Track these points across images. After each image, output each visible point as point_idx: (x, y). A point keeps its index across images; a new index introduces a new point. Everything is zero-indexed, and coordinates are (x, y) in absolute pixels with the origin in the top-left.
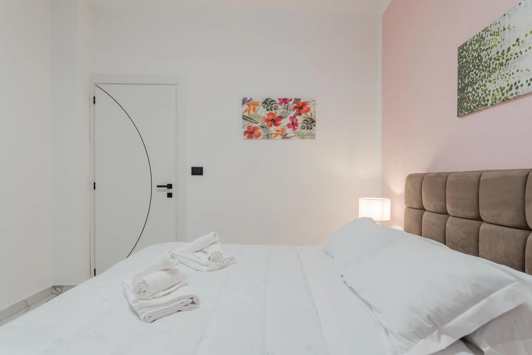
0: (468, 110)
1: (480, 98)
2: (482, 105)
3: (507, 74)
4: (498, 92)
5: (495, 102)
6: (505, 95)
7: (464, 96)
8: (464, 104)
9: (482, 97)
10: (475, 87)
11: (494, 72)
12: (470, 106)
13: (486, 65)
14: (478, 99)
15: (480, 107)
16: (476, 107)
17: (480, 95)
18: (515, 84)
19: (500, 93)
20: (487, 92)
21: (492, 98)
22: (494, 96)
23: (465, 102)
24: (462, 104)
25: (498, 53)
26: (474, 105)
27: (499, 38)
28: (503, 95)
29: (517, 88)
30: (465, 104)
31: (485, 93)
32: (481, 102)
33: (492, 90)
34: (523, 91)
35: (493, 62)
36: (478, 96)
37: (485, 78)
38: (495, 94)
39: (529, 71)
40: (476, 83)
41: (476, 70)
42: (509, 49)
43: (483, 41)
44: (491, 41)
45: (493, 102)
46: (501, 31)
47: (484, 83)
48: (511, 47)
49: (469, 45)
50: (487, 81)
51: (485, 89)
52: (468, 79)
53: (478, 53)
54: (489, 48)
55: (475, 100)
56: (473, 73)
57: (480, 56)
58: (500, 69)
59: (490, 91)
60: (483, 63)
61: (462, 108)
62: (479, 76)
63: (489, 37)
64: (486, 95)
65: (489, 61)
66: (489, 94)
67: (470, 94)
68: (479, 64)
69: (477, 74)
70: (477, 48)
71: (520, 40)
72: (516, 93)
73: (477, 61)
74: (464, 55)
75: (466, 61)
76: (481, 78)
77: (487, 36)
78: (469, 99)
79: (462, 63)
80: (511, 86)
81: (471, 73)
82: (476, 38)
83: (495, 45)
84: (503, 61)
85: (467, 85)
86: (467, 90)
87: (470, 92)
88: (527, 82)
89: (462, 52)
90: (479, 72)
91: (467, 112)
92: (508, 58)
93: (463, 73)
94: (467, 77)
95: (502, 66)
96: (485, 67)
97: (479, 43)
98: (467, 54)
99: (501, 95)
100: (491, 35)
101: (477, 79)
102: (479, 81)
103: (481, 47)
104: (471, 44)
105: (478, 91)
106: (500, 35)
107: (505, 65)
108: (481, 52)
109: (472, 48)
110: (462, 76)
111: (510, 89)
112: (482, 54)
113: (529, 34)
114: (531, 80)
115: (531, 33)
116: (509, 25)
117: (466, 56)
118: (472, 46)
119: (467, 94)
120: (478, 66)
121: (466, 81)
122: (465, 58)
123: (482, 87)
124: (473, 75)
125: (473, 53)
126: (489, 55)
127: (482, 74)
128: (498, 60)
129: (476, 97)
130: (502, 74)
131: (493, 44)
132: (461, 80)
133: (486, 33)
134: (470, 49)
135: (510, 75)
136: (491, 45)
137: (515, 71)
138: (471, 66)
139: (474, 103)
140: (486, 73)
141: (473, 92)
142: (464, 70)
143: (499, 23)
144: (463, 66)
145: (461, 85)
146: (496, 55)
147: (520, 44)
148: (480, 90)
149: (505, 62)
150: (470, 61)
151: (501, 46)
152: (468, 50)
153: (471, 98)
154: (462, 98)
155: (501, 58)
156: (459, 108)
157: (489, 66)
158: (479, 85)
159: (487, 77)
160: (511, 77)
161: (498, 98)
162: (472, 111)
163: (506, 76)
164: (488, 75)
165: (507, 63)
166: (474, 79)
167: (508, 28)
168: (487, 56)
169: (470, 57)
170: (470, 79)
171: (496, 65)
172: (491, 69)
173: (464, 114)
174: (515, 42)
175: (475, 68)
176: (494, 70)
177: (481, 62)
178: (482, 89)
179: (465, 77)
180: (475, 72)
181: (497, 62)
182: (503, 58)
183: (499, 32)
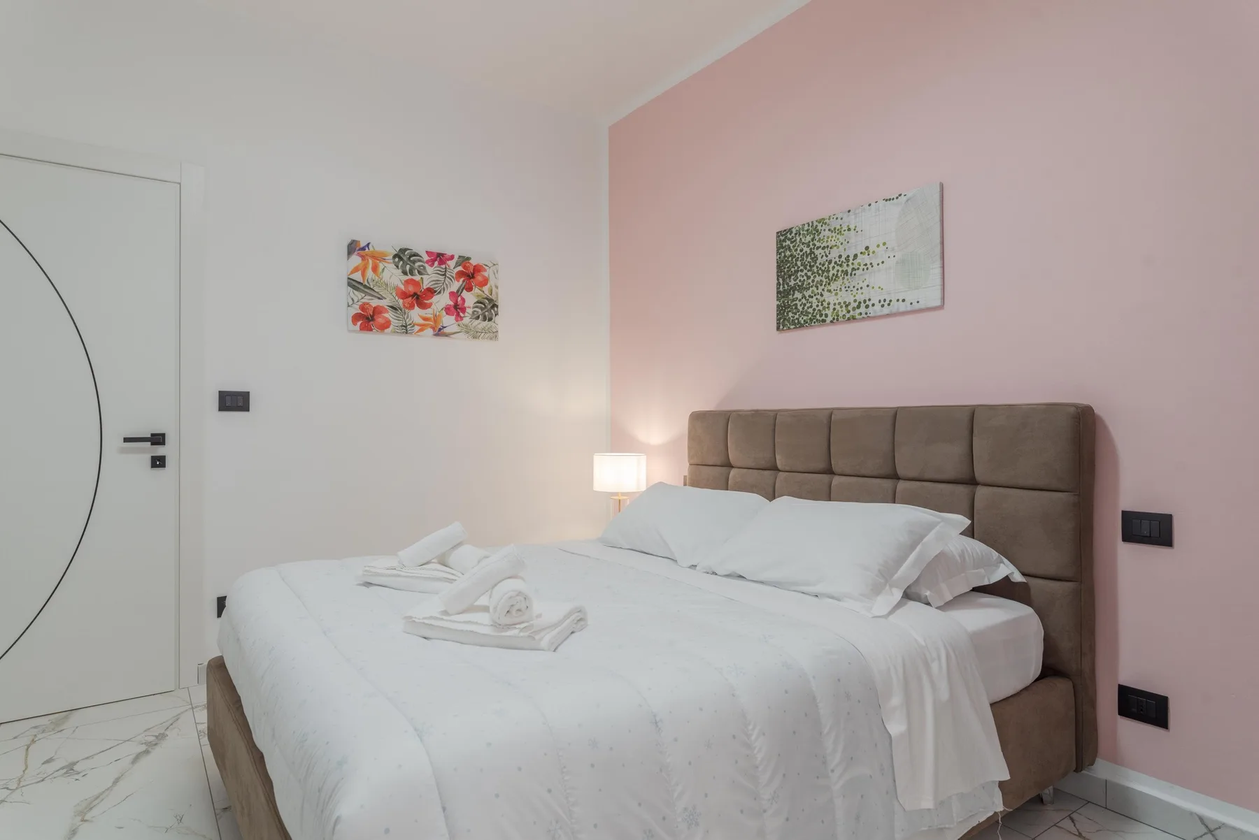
0: (795, 324)
1: (814, 310)
2: (817, 320)
3: (854, 287)
4: (842, 307)
5: (837, 319)
6: (852, 313)
7: (788, 302)
8: (788, 314)
9: (817, 309)
10: (807, 294)
11: (835, 280)
12: (798, 319)
13: (823, 268)
14: (811, 310)
15: (815, 323)
16: (809, 321)
17: (814, 306)
18: (865, 301)
19: (844, 308)
20: (825, 304)
21: (833, 313)
22: (836, 312)
23: (790, 311)
24: (785, 314)
25: (840, 256)
26: (805, 318)
27: (842, 239)
28: (849, 312)
29: (867, 307)
30: (790, 314)
31: (822, 305)
32: (815, 316)
33: (832, 303)
34: (875, 312)
35: (834, 268)
36: (811, 307)
37: (821, 285)
38: (837, 310)
39: (882, 289)
40: (808, 289)
41: (808, 271)
42: (856, 256)
43: (818, 235)
44: (830, 238)
45: (834, 319)
46: (845, 231)
47: (820, 291)
48: (859, 255)
49: (796, 234)
50: (826, 290)
51: (822, 299)
52: (795, 280)
53: (811, 249)
54: (828, 246)
55: (806, 311)
56: (803, 274)
57: (814, 254)
58: (843, 278)
59: (829, 304)
60: (818, 264)
61: (785, 319)
62: (813, 281)
63: (827, 233)
64: (824, 308)
65: (827, 263)
66: (828, 307)
67: (797, 302)
68: (812, 264)
69: (809, 278)
70: (809, 242)
71: (871, 250)
72: (866, 314)
73: (809, 259)
74: (789, 245)
75: (791, 255)
76: (815, 283)
77: (825, 230)
78: (796, 308)
79: (785, 256)
80: (860, 303)
81: (800, 273)
82: (806, 227)
83: (836, 245)
84: (847, 268)
85: (793, 289)
86: (793, 295)
87: (797, 298)
88: (880, 302)
89: (784, 241)
90: (812, 274)
91: (794, 326)
92: (854, 266)
93: (786, 270)
94: (792, 277)
95: (847, 275)
96: (822, 270)
97: (812, 236)
98: (791, 245)
99: (845, 312)
100: (829, 230)
101: (809, 284)
102: (812, 287)
103: (815, 242)
104: (800, 234)
105: (810, 300)
106: (843, 234)
107: (851, 275)
108: (814, 248)
109: (801, 239)
110: (785, 274)
111: (859, 307)
112: (817, 252)
113: (881, 245)
114: (885, 300)
115: (884, 244)
116: (856, 227)
117: (792, 248)
118: (801, 237)
119: (793, 300)
120: (810, 266)
121: (792, 283)
122: (790, 250)
123: (817, 296)
124: (803, 277)
125: (802, 246)
126: (827, 256)
127: (818, 278)
128: (841, 265)
129: (808, 308)
130: (847, 285)
131: (833, 243)
132: (784, 280)
133: (822, 226)
134: (798, 239)
135: (857, 289)
136: (830, 244)
137: (864, 285)
138: (799, 263)
139: (804, 315)
140: (823, 279)
141: (804, 301)
142: (788, 268)
143: (842, 219)
144: (786, 260)
145: (784, 287)
146: (837, 259)
147: (871, 253)
148: (814, 300)
149: (850, 271)
150: (797, 256)
151: (845, 249)
152: (795, 241)
153: (800, 308)
154: (785, 305)
155: (845, 265)
156: (780, 319)
157: (828, 271)
158: (813, 292)
159: (824, 284)
160: (860, 291)
161: (841, 314)
162: (802, 326)
163: (852, 289)
164: (826, 282)
165: (854, 273)
166: (805, 283)
167: (855, 230)
168: (824, 257)
169: (798, 252)
170: (798, 281)
171: (838, 271)
172: (831, 275)
173: (789, 328)
174: (864, 250)
175: (806, 269)
176: (834, 277)
177: (816, 263)
178: (817, 299)
179: (790, 277)
180: (806, 274)
181: (838, 268)
182: (848, 265)
183: (842, 230)
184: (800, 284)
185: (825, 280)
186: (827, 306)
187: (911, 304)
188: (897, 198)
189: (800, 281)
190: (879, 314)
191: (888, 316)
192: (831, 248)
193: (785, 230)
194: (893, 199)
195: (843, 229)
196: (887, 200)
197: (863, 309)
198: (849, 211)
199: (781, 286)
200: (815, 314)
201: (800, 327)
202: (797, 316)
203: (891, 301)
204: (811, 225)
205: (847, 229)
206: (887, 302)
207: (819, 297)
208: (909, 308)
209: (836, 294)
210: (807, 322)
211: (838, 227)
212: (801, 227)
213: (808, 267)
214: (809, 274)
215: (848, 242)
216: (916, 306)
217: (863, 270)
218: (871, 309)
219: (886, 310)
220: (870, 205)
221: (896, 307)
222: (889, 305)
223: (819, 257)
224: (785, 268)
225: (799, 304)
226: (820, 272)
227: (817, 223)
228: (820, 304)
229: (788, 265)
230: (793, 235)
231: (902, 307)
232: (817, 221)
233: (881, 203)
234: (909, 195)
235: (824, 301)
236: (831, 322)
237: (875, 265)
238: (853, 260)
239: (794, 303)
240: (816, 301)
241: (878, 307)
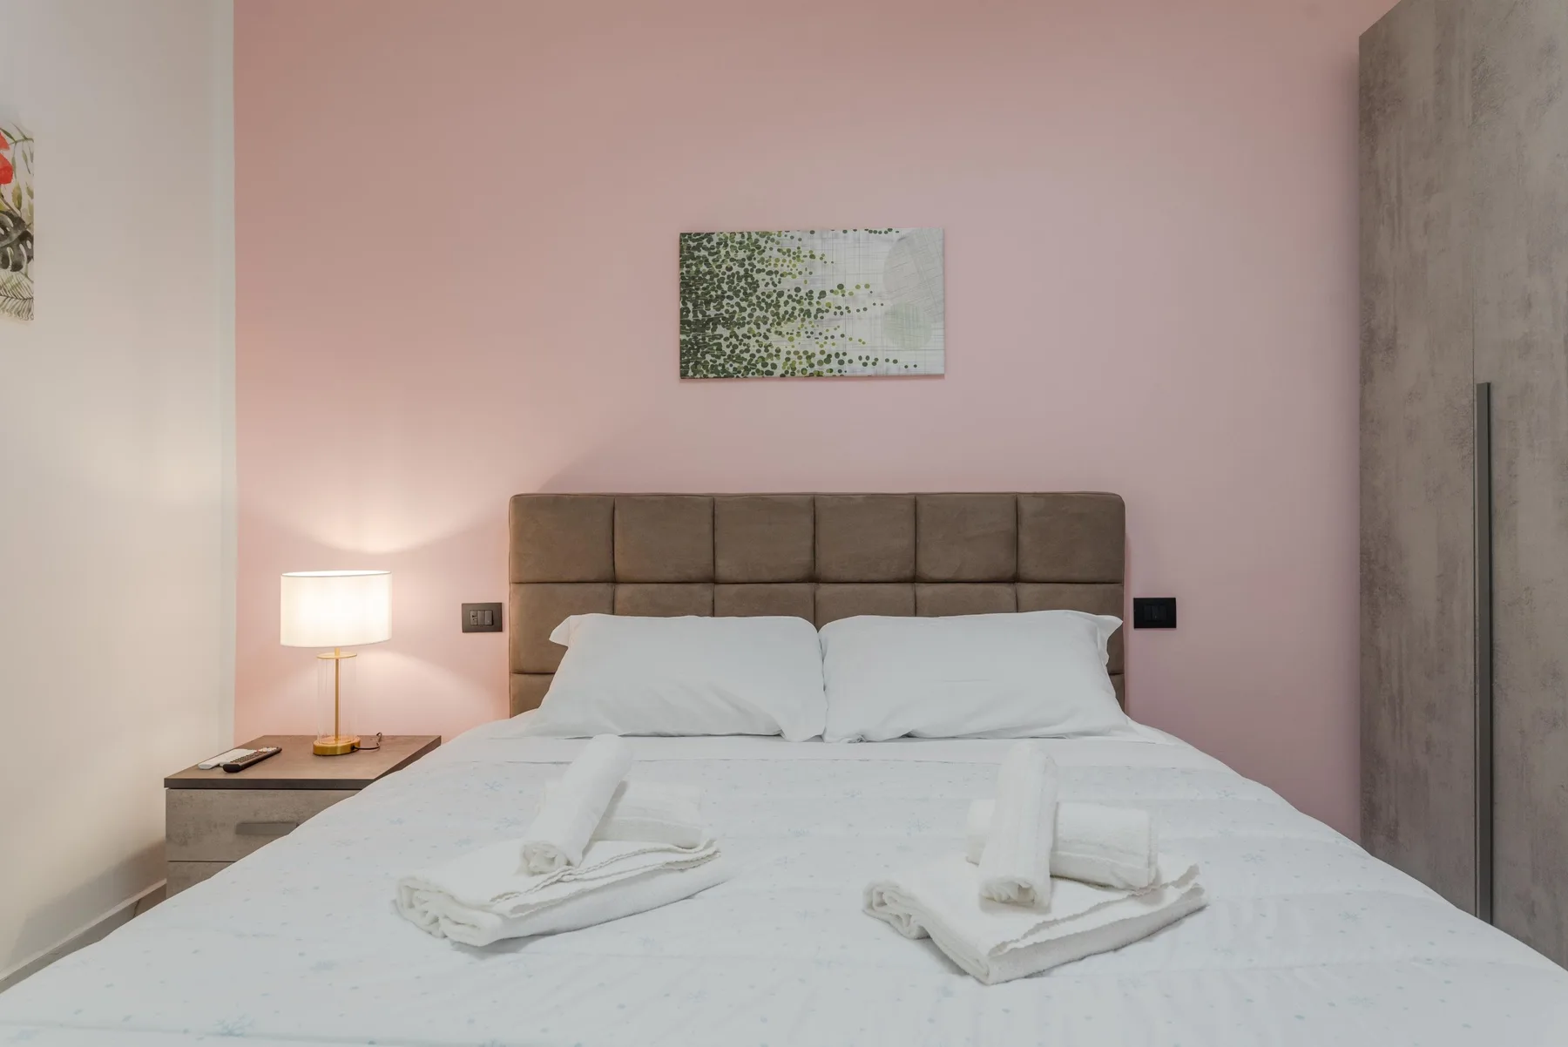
0: (717, 372)
1: (753, 356)
2: (758, 371)
3: (820, 334)
4: (800, 358)
5: (793, 374)
6: (816, 367)
7: (704, 339)
8: (703, 355)
9: (758, 355)
10: (740, 332)
11: (789, 319)
12: (723, 366)
13: (769, 301)
14: (746, 356)
15: (753, 374)
16: (742, 371)
17: (753, 350)
18: (837, 355)
19: (804, 360)
20: (772, 351)
21: (785, 364)
22: (790, 363)
23: (707, 352)
24: (699, 356)
25: (798, 290)
26: (736, 365)
27: (800, 266)
28: (812, 366)
29: (841, 362)
30: (708, 357)
31: (766, 350)
32: (754, 365)
33: (783, 348)
34: (853, 370)
35: (786, 303)
36: (747, 351)
37: (765, 323)
38: (791, 360)
39: (864, 343)
40: (743, 325)
41: (742, 300)
42: (823, 294)
43: (760, 253)
44: (781, 262)
45: (787, 372)
46: (805, 256)
47: (763, 329)
48: (828, 292)
49: (719, 244)
50: (773, 330)
51: (766, 342)
52: (718, 310)
53: (746, 270)
54: (777, 272)
55: (738, 356)
56: (732, 302)
57: (753, 279)
58: (803, 320)
59: (778, 351)
60: (758, 293)
61: (697, 363)
62: (751, 316)
63: (775, 253)
64: (770, 356)
65: (775, 295)
66: (777, 356)
67: (722, 341)
68: (749, 291)
69: (743, 310)
70: (744, 260)
71: (847, 289)
72: (840, 371)
73: (743, 283)
74: (704, 257)
75: (710, 273)
76: (754, 319)
77: (771, 249)
78: (719, 349)
79: (698, 272)
80: (829, 356)
81: (725, 301)
82: (738, 238)
83: (790, 274)
84: (808, 307)
85: (715, 321)
86: (714, 330)
87: (721, 336)
88: (860, 358)
89: (697, 248)
90: (749, 306)
91: (714, 375)
92: (820, 307)
93: (700, 292)
94: (712, 304)
95: (809, 316)
96: (766, 303)
97: (748, 253)
98: (710, 259)
99: (805, 364)
100: (779, 250)
101: (744, 318)
102: (749, 323)
103: (755, 262)
104: (726, 245)
105: (746, 341)
106: (803, 261)
107: (816, 317)
108: (752, 270)
109: (727, 252)
110: (698, 297)
111: (828, 360)
112: (756, 276)
113: (862, 287)
114: (868, 358)
115: (867, 286)
116: (823, 255)
117: (710, 261)
118: (729, 249)
119: (714, 337)
120: (745, 293)
121: (712, 313)
122: (708, 264)
123: (757, 338)
124: (732, 306)
125: (731, 264)
126: (775, 286)
127: (758, 313)
128: (799, 302)
129: (742, 352)
130: (810, 330)
131: (785, 269)
132: (695, 306)
133: (766, 242)
134: (723, 252)
135: (826, 338)
136: (781, 270)
137: (837, 334)
138: (725, 287)
139: (734, 361)
140: (769, 315)
141: (733, 340)
142: (704, 289)
143: (800, 240)
144: (700, 278)
145: (695, 315)
146: (793, 293)
147: (846, 294)
148: (752, 342)
149: (813, 312)
150: (721, 276)
151: (806, 282)
152: (716, 253)
153: (728, 351)
154: (697, 343)
155: (806, 303)
156: (688, 361)
157: (777, 306)
158: (750, 330)
159: (770, 322)
160: (830, 341)
161: (799, 368)
162: (729, 376)
163: (818, 336)
164: (774, 320)
165: (820, 315)
166: (736, 316)
167: (821, 259)
168: (771, 286)
169: (723, 268)
170: (723, 311)
171: (794, 308)
172: (781, 311)
173: (705, 377)
174: (836, 288)
175: (738, 296)
176: (787, 316)
177: (755, 291)
178: (757, 341)
179: (708, 303)
180: (738, 304)
181: (795, 304)
182: (810, 304)
183: (801, 255)
184: (727, 316)
185: (771, 318)
186: (774, 353)
187: (906, 367)
188: (886, 232)
189: (727, 311)
190: (859, 374)
191: (870, 377)
192: (782, 275)
193: (699, 234)
194: (880, 233)
195: (803, 254)
196: (871, 232)
197: (834, 364)
198: (812, 232)
199: (691, 315)
200: (753, 362)
201: (725, 377)
202: (721, 361)
203: (876, 359)
204: (746, 236)
205: (808, 255)
206: (872, 360)
207: (761, 339)
208: (903, 372)
209: (791, 340)
210: (739, 372)
211: (794, 249)
212: (728, 235)
213: (741, 295)
214: (744, 304)
215: (811, 273)
216: (912, 371)
217: (835, 313)
218: (846, 366)
219: (870, 370)
220: (845, 232)
221: (882, 368)
222: (874, 364)
223: (762, 284)
224: (698, 289)
225: (724, 344)
226: (763, 305)
227: (758, 237)
228: (763, 349)
229: (705, 285)
230: (714, 243)
231: (893, 370)
232: (757, 233)
233: (862, 234)
234: (903, 232)
235: (770, 345)
236: (783, 376)
237: (853, 309)
238: (819, 298)
239: (716, 341)
240: (756, 344)
241: (858, 365)
